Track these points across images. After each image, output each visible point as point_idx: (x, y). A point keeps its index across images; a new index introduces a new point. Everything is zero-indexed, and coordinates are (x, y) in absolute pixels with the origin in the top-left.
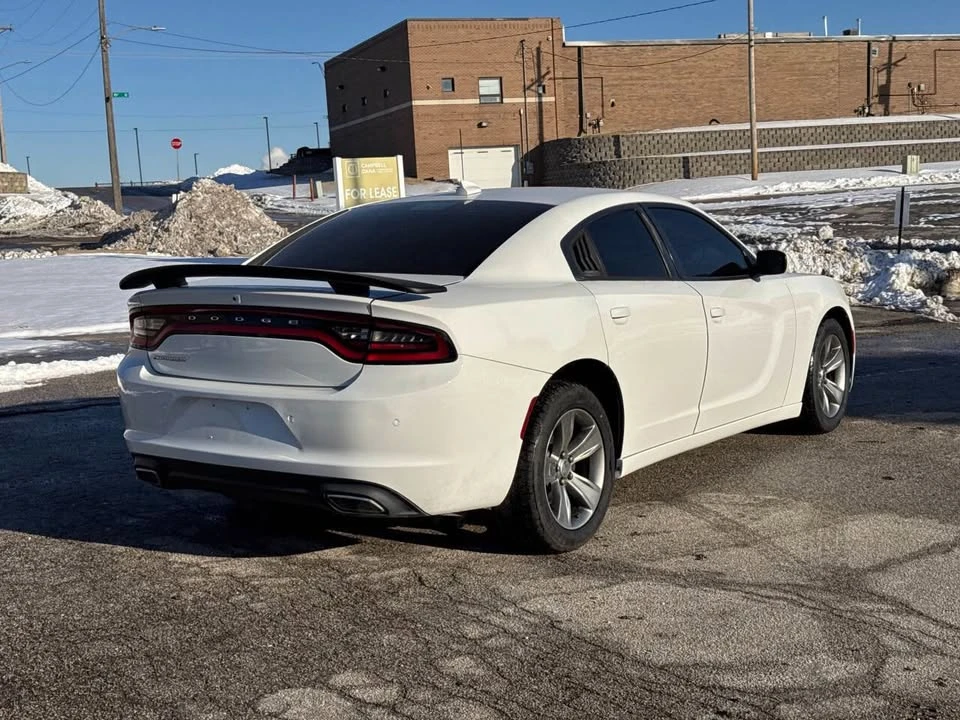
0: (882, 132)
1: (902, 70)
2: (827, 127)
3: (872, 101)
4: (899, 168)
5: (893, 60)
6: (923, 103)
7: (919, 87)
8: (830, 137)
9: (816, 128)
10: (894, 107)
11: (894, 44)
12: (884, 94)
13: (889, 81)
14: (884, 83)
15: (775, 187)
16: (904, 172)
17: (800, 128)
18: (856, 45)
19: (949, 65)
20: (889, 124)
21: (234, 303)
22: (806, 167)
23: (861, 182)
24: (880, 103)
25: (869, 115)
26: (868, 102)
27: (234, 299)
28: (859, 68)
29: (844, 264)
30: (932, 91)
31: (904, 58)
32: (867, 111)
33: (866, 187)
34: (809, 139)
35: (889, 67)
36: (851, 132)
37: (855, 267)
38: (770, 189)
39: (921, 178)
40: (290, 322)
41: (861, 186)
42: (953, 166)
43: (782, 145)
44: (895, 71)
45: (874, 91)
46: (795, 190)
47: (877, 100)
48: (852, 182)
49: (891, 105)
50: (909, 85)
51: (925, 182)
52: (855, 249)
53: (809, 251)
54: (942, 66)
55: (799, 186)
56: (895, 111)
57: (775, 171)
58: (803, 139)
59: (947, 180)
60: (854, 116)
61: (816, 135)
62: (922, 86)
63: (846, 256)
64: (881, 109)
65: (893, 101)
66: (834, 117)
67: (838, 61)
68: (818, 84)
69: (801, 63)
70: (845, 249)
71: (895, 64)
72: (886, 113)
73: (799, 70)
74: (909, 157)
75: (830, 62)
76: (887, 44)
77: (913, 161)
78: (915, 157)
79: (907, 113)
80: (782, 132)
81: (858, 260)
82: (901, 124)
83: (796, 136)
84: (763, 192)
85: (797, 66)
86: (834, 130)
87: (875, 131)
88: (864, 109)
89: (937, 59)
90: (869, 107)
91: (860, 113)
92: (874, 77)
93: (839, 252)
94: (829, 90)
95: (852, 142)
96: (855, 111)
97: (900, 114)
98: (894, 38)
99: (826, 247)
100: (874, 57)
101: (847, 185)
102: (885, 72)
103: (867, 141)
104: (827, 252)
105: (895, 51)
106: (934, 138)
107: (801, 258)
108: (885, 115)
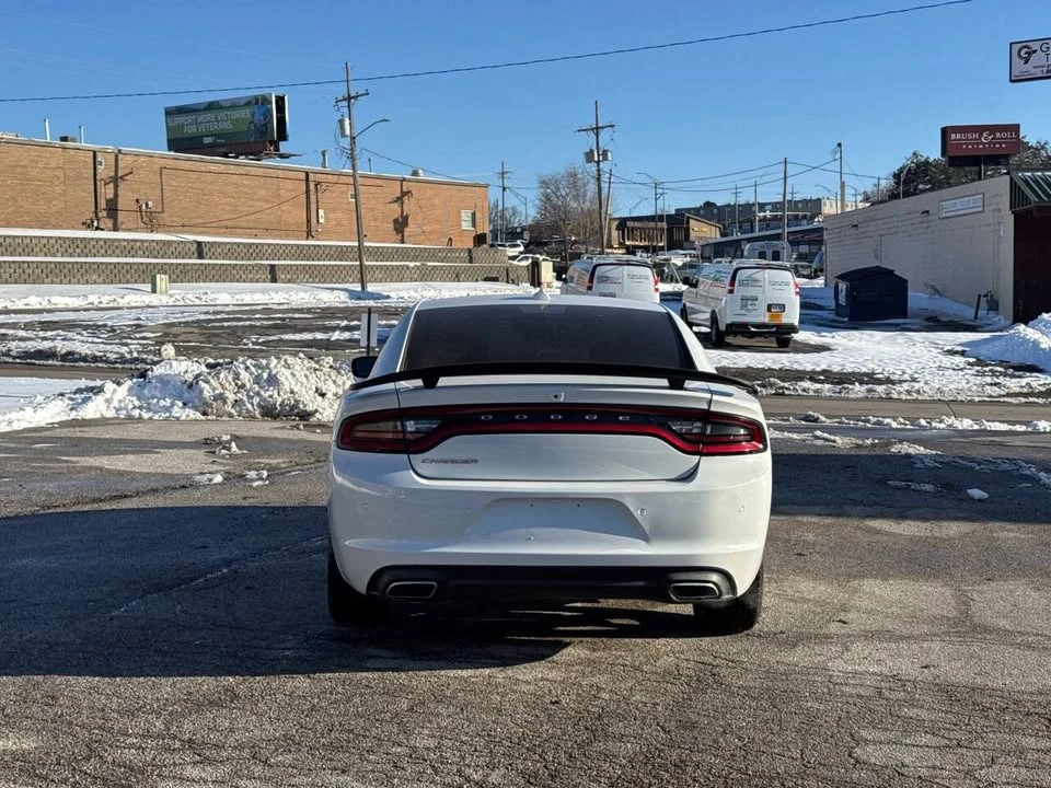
0: (117, 247)
1: (130, 185)
2: (60, 238)
3: (100, 215)
4: (148, 287)
5: (120, 174)
6: (151, 221)
7: (147, 204)
8: (63, 250)
9: (49, 238)
10: (122, 223)
11: (120, 156)
12: (112, 208)
13: (116, 195)
14: (111, 196)
15: (25, 301)
16: (154, 291)
17: (31, 238)
18: (81, 153)
19: (175, 184)
20: (124, 240)
21: (556, 401)
22: (46, 280)
23: (115, 300)
24: (108, 217)
25: (97, 228)
26: (96, 216)
27: (556, 397)
28: (86, 178)
29: (334, 382)
30: (160, 210)
31: (131, 173)
32: (95, 224)
33: (121, 305)
34: (41, 251)
35: (116, 180)
36: (83, 246)
37: (344, 383)
38: (18, 302)
39: (173, 299)
40: (621, 418)
41: (115, 305)
42: (201, 288)
43: (12, 255)
44: (122, 185)
45: (103, 205)
46: (45, 305)
47: (105, 214)
48: (105, 299)
49: (119, 220)
50: (137, 201)
51: (178, 303)
52: (341, 367)
53: (299, 368)
54: (167, 185)
55: (49, 301)
56: (124, 227)
57: (11, 283)
58: (35, 249)
59: (198, 302)
60: (81, 229)
61: (48, 246)
62: (150, 204)
63: (333, 373)
64: (110, 223)
65: (121, 216)
66: (61, 227)
67: (62, 168)
68: (43, 191)
69: (24, 167)
70: (331, 367)
71: (121, 178)
72: (115, 229)
73: (21, 174)
74: (158, 276)
75: (54, 169)
76: (112, 157)
77: (162, 280)
78: (163, 276)
79: (136, 230)
80: (11, 240)
81: (345, 378)
82: (136, 241)
83: (27, 246)
84: (11, 306)
85: (19, 170)
86: (67, 242)
87: (111, 247)
88: (92, 222)
89: (164, 177)
90: (98, 220)
91: (89, 226)
92: (101, 189)
93: (327, 369)
94: (55, 199)
95: (87, 256)
96: (83, 224)
97: (129, 230)
98: (120, 151)
99: (314, 365)
100: (100, 168)
101: (101, 303)
102: (111, 185)
103: (103, 256)
104: (316, 370)
105: (121, 164)
106: (169, 258)
107: (293, 375)
108: (114, 230)
